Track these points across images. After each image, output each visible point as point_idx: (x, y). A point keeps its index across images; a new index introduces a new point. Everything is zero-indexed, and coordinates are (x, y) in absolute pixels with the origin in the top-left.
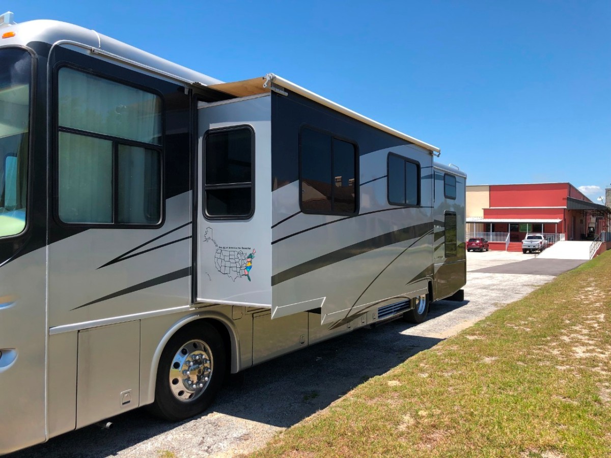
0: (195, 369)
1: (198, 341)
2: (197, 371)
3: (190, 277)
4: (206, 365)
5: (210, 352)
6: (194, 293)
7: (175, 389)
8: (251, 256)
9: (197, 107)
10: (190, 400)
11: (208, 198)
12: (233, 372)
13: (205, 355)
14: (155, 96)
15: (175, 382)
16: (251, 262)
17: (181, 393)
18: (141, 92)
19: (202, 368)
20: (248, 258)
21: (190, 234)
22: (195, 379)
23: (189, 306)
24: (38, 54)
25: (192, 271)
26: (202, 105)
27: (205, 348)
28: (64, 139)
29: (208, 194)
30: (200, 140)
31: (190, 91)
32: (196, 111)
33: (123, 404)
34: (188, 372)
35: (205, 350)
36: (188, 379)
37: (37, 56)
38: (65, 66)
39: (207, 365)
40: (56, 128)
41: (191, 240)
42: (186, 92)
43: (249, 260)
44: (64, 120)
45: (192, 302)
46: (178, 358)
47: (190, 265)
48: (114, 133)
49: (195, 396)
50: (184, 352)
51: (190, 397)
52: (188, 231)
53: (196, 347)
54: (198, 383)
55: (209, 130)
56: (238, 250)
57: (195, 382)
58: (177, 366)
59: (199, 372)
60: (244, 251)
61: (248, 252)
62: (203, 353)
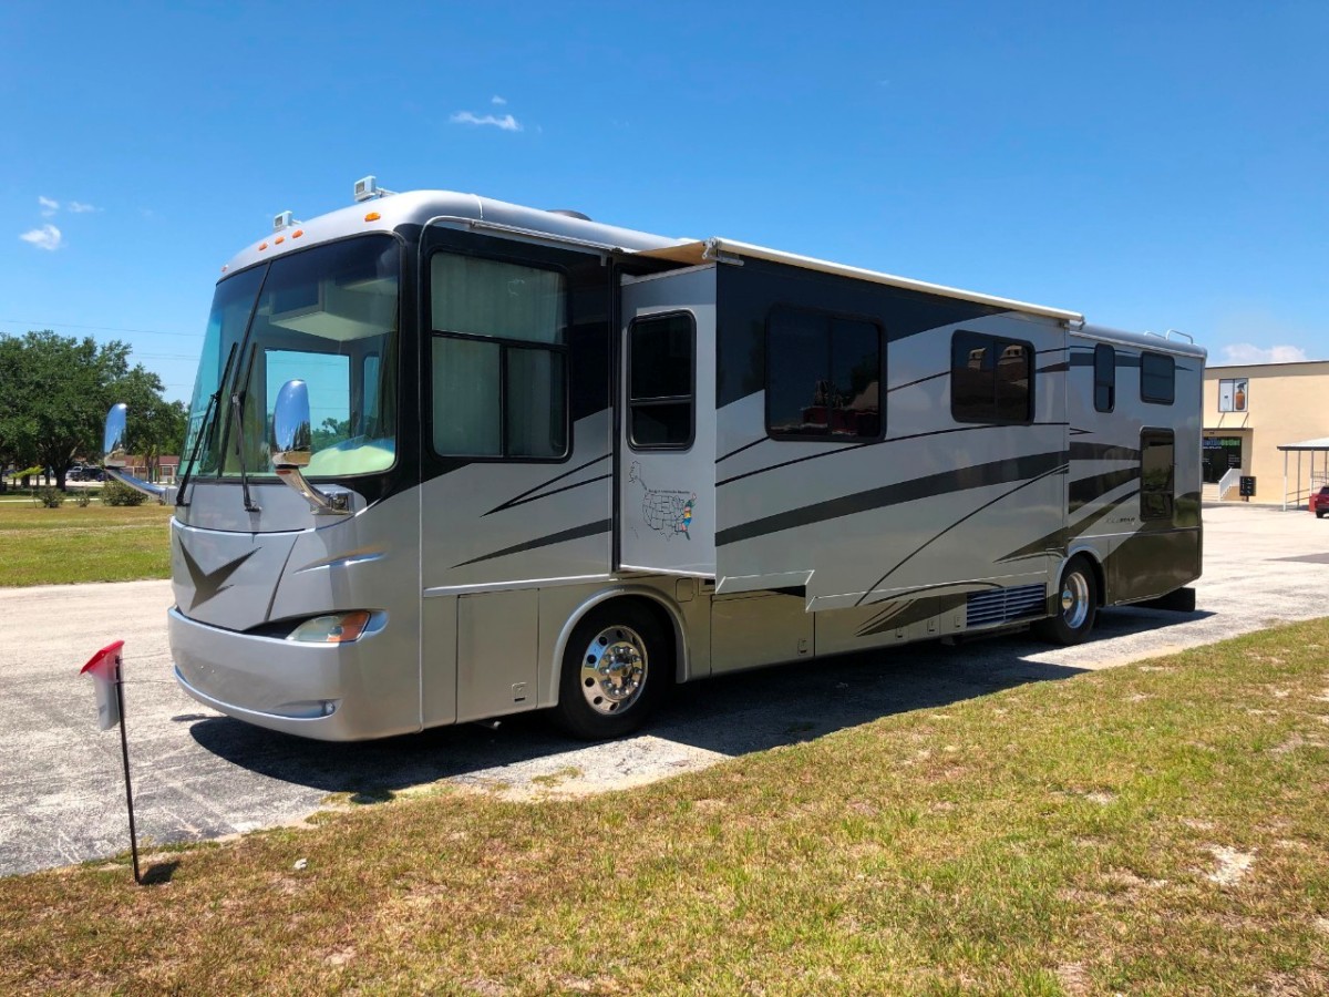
0: (618, 668)
1: (625, 627)
2: (621, 671)
3: (610, 533)
4: (635, 665)
5: (643, 646)
6: (616, 559)
7: (590, 693)
8: (689, 504)
9: (620, 282)
10: (613, 712)
11: (634, 419)
12: (679, 681)
13: (636, 650)
14: (557, 275)
15: (590, 683)
16: (690, 511)
17: (598, 700)
18: (537, 271)
19: (629, 670)
20: (687, 506)
21: (610, 471)
22: (619, 682)
23: (607, 575)
24: (408, 240)
25: (613, 525)
26: (627, 280)
27: (634, 639)
28: (439, 347)
29: (635, 411)
30: (625, 332)
31: (609, 260)
32: (619, 288)
33: (516, 700)
34: (608, 671)
35: (635, 643)
36: (609, 680)
37: (406, 243)
38: (439, 251)
39: (638, 664)
40: (429, 333)
41: (610, 480)
42: (603, 263)
43: (688, 509)
44: (439, 321)
45: (614, 569)
46: (594, 649)
47: (610, 515)
48: (503, 333)
49: (621, 708)
50: (603, 642)
51: (612, 708)
52: (607, 466)
53: (620, 636)
54: (622, 689)
55: (635, 319)
56: (673, 495)
57: (619, 686)
58: (592, 659)
59: (625, 672)
60: (682, 496)
61: (686, 498)
62: (630, 646)
